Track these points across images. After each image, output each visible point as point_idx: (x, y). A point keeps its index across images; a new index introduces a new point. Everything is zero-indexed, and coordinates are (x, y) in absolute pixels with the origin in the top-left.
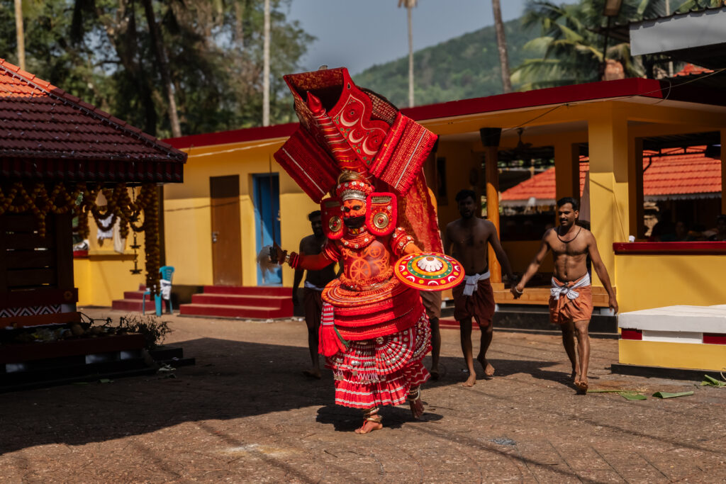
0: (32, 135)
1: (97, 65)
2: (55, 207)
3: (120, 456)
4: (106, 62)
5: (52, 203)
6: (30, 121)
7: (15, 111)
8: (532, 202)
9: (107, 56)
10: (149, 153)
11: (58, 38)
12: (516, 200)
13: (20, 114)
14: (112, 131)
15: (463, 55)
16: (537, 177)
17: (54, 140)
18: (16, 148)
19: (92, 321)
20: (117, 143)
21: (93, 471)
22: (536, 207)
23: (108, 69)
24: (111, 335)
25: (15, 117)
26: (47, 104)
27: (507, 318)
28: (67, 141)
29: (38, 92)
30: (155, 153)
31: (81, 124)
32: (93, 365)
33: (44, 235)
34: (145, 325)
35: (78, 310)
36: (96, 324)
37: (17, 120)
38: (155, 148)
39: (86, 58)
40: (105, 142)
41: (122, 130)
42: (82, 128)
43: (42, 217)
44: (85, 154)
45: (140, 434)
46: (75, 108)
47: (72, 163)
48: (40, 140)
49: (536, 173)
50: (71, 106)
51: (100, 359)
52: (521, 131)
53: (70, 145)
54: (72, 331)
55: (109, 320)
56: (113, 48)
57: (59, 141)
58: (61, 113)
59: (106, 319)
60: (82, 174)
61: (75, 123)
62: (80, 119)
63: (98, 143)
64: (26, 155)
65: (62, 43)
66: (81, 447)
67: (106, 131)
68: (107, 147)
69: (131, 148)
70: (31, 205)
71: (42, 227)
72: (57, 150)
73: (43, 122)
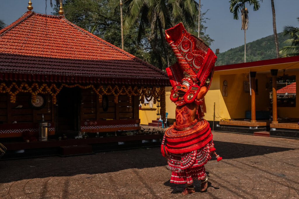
0: (128, 71)
1: (144, 49)
2: (134, 94)
3: (155, 173)
4: (147, 48)
5: (133, 92)
6: (127, 67)
7: (123, 64)
8: (286, 94)
9: (147, 46)
10: (163, 77)
11: (133, 41)
12: (281, 93)
13: (124, 64)
14: (152, 70)
15: (261, 45)
16: (288, 86)
17: (134, 73)
18: (123, 75)
19: (144, 129)
20: (153, 74)
21: (147, 177)
22: (288, 96)
23: (148, 50)
24: (150, 134)
25: (123, 66)
26: (132, 61)
27: (279, 133)
28: (138, 73)
29: (130, 58)
30: (165, 77)
31: (142, 68)
32: (145, 143)
33: (131, 102)
34: (160, 131)
35: (140, 126)
36: (145, 130)
37: (123, 67)
38: (165, 75)
39: (141, 47)
40: (150, 74)
41: (155, 70)
42: (143, 69)
43: (130, 97)
44: (144, 77)
45: (160, 166)
46: (141, 63)
47: (140, 80)
48: (130, 73)
49: (288, 84)
50: (139, 62)
51: (147, 141)
52: (284, 70)
53: (139, 74)
54: (138, 132)
55: (149, 129)
56: (149, 44)
57: (136, 73)
58: (136, 64)
59: (148, 129)
60: (142, 83)
61: (141, 68)
62: (142, 66)
63: (148, 74)
64: (126, 77)
65: (134, 43)
66: (142, 169)
67: (150, 70)
68: (150, 75)
69: (158, 75)
70: (127, 93)
71: (130, 100)
72: (135, 76)
73: (131, 67)
